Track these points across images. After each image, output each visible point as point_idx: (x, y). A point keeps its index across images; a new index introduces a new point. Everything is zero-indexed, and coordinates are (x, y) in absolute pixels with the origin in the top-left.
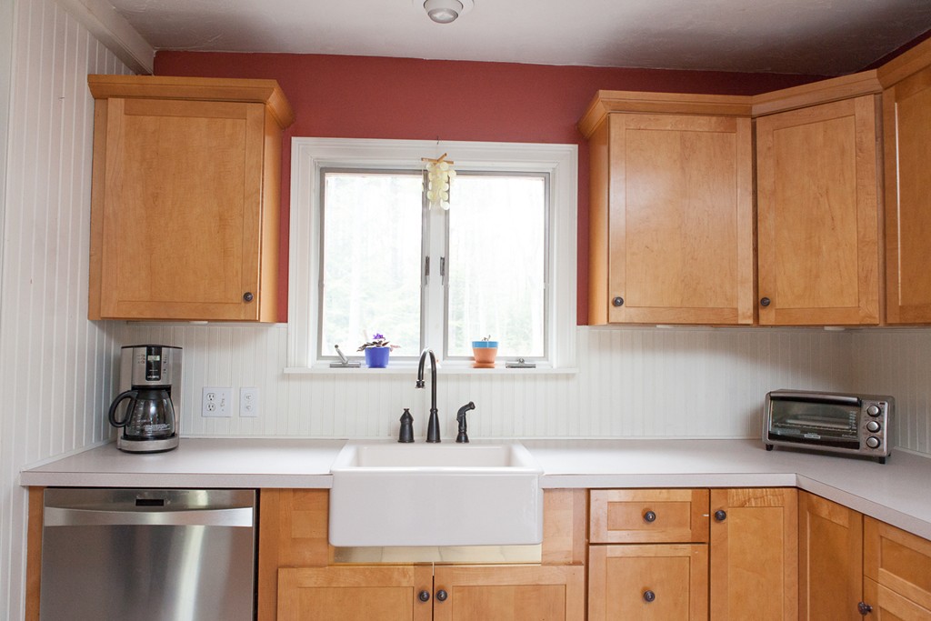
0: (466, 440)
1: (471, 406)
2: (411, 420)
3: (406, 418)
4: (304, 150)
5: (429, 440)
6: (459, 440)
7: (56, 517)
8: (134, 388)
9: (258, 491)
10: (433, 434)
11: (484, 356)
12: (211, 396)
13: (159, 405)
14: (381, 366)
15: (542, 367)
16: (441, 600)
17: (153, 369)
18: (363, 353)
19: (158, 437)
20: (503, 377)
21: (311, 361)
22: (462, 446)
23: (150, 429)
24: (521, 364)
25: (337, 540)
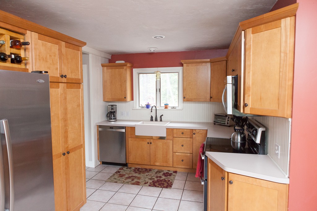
0: (162, 121)
1: (162, 115)
2: (153, 117)
3: (152, 117)
4: (135, 71)
5: (156, 121)
6: (160, 121)
7: (100, 129)
8: (110, 112)
9: (126, 127)
10: (156, 120)
11: (166, 106)
12: (122, 113)
13: (113, 114)
14: (149, 108)
15: (177, 108)
16: (151, 144)
17: (112, 109)
18: (146, 106)
19: (113, 119)
20: (170, 110)
21: (138, 107)
22: (161, 122)
23: (112, 118)
24: (173, 108)
25: (136, 134)
